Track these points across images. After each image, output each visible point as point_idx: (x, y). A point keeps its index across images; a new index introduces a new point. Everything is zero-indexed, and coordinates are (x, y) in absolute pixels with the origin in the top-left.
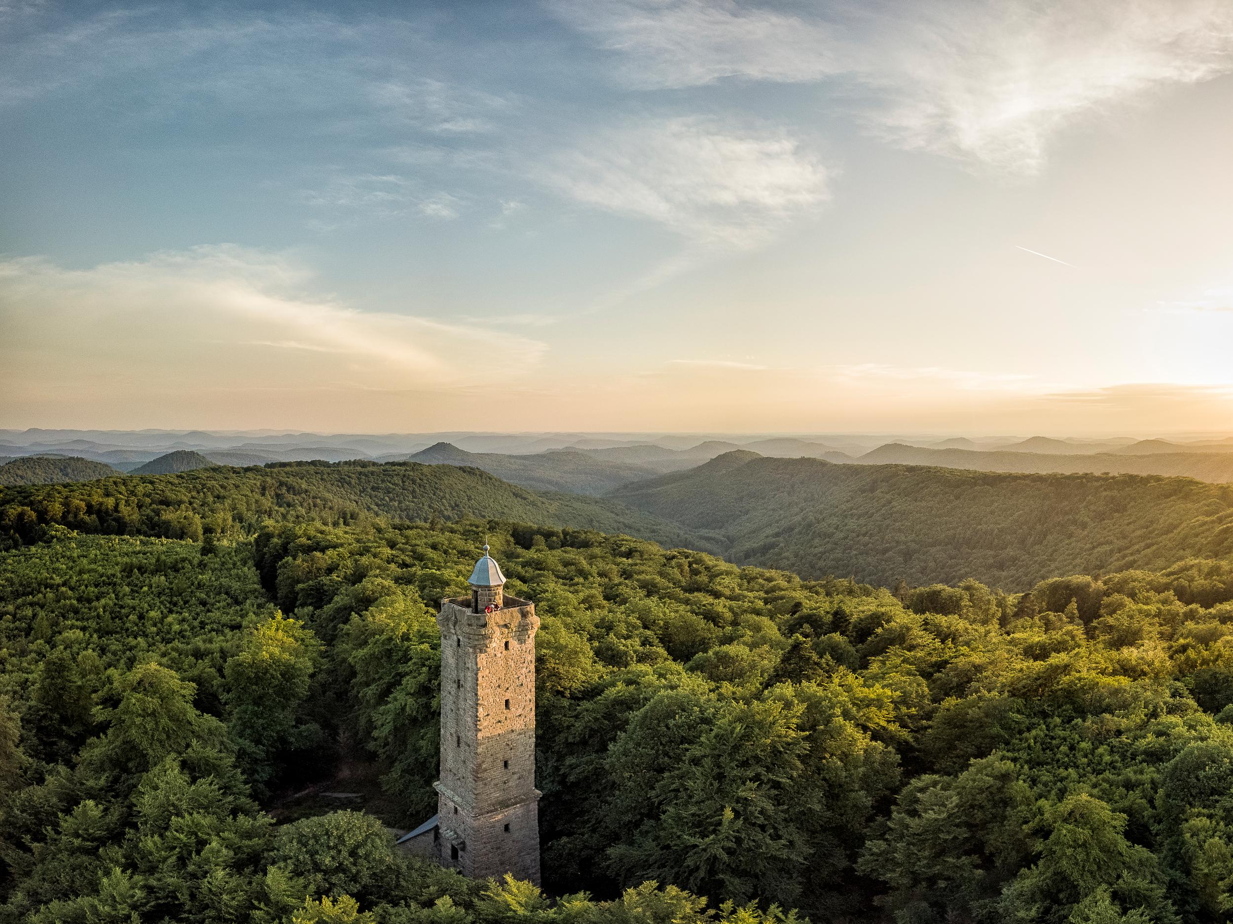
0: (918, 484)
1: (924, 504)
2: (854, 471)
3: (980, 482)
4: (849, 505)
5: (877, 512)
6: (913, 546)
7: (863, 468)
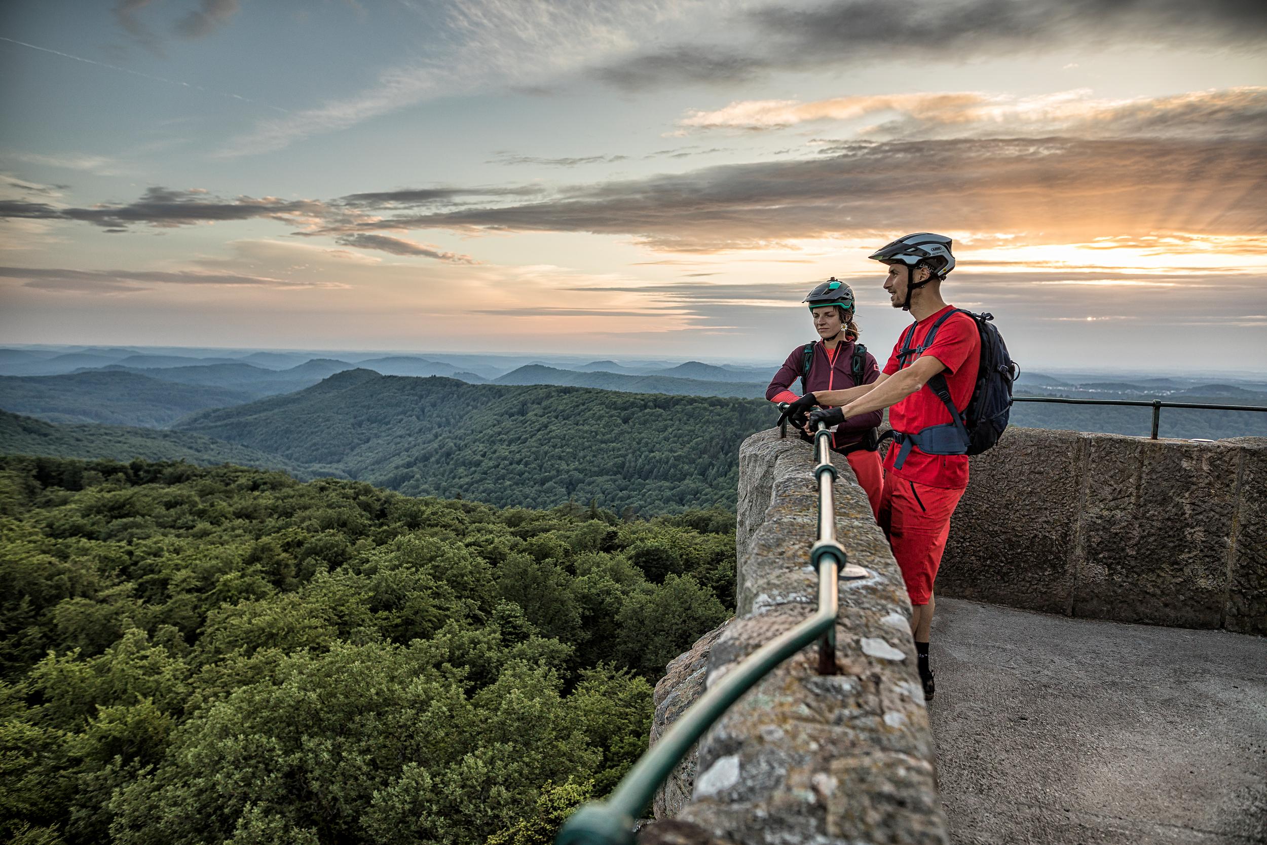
0: (578, 406)
1: (586, 428)
2: (496, 392)
3: (651, 404)
4: (497, 429)
5: (531, 437)
6: (577, 475)
7: (507, 389)
